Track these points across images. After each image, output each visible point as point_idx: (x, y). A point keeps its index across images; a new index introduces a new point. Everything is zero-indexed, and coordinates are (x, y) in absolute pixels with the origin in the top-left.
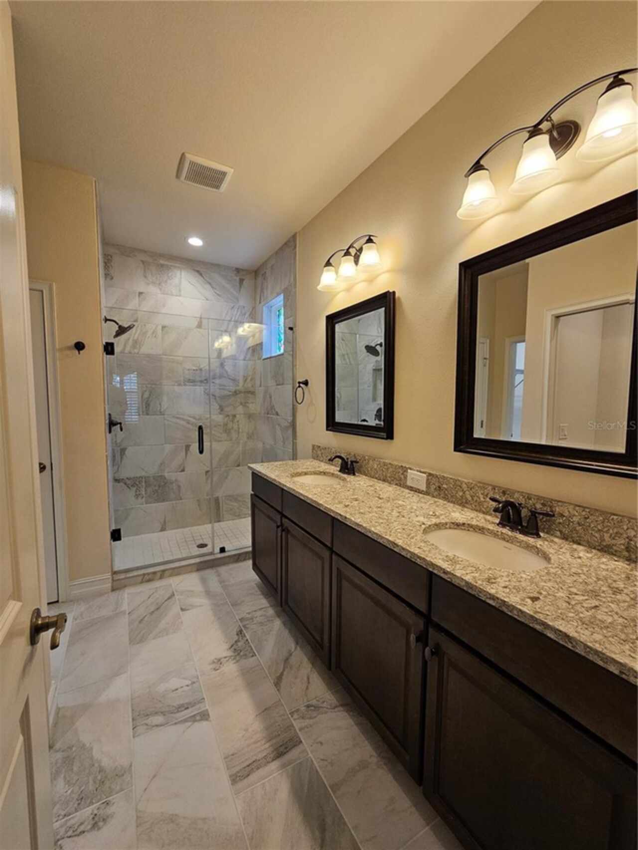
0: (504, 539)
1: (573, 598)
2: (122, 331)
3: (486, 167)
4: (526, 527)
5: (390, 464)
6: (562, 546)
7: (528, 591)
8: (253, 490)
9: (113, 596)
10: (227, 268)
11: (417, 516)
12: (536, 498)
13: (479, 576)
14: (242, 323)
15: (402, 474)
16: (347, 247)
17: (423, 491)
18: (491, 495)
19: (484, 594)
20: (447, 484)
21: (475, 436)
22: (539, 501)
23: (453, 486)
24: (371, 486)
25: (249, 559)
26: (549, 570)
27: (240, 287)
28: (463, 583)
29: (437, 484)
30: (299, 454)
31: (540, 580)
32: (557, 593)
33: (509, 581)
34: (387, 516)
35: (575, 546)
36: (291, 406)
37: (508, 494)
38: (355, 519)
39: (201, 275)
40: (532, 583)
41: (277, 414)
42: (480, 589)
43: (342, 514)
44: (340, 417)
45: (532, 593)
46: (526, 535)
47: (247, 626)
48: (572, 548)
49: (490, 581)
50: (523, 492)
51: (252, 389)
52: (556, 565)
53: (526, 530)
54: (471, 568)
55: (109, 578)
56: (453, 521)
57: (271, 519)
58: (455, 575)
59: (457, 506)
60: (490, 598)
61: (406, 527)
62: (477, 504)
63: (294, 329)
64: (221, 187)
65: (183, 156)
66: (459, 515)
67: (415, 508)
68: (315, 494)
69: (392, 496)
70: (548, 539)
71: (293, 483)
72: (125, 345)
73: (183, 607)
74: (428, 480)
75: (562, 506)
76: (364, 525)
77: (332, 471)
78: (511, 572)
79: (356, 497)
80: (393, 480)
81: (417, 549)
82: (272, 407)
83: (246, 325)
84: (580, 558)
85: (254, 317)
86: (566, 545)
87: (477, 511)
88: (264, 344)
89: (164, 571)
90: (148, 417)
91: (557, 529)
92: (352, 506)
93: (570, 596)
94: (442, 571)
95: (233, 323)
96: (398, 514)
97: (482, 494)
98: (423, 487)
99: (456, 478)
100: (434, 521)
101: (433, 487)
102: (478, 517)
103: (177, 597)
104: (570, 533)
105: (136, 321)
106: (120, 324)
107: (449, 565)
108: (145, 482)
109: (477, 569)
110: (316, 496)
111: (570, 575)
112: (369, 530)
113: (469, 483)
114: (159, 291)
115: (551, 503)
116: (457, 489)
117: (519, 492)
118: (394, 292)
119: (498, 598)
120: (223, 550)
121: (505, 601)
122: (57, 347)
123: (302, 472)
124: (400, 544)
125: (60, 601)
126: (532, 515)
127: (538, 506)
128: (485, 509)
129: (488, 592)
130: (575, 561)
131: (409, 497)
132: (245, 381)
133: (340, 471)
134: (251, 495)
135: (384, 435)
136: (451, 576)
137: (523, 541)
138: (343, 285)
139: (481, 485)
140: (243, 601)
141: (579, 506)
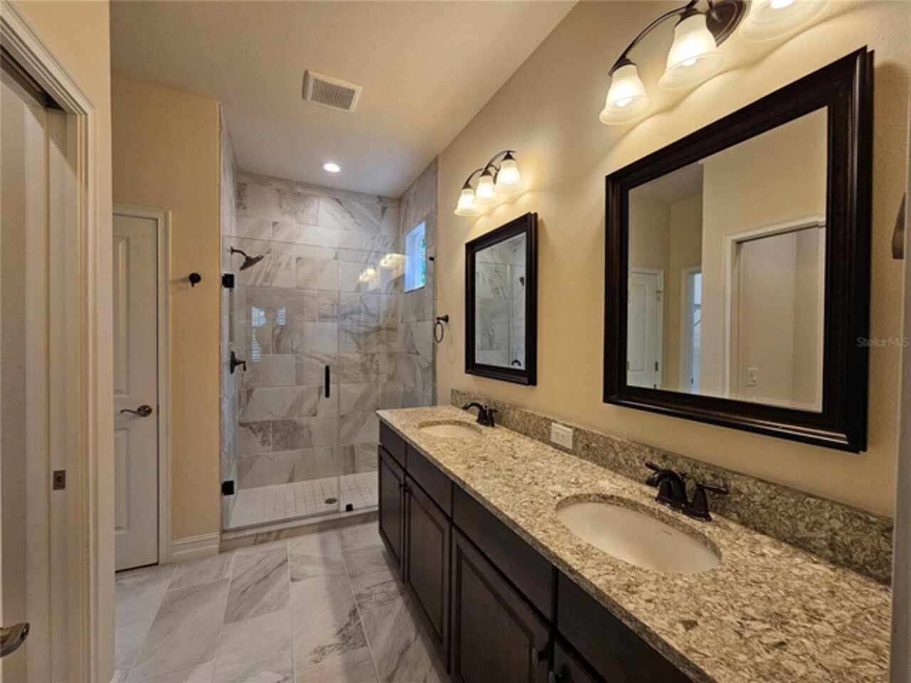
0: (662, 520)
1: (748, 625)
2: (249, 262)
3: (632, 61)
4: (692, 505)
5: (532, 414)
6: (740, 535)
7: (681, 609)
8: (381, 441)
9: (219, 559)
10: (369, 196)
11: (554, 484)
12: (706, 466)
13: (617, 579)
14: (385, 254)
15: (546, 427)
16: (486, 166)
17: (569, 449)
18: (648, 460)
19: (620, 609)
20: (596, 443)
21: (630, 382)
22: (709, 471)
23: (604, 444)
24: (509, 441)
25: (374, 520)
26: (716, 575)
27: (383, 216)
28: (592, 590)
29: (585, 442)
30: (439, 400)
31: (703, 591)
32: (725, 615)
33: (658, 590)
34: (516, 483)
35: (758, 536)
36: (431, 346)
37: (670, 460)
38: (475, 485)
39: (340, 203)
40: (689, 595)
41: (418, 354)
42: (614, 601)
43: (461, 478)
44: (480, 359)
45: (687, 613)
46: (692, 517)
47: (363, 605)
48: (753, 539)
49: (630, 590)
50: (688, 458)
51: (393, 326)
52: (727, 566)
53: (692, 510)
54: (606, 567)
55: (216, 538)
56: (599, 493)
57: (396, 476)
58: (582, 577)
59: (607, 471)
60: (626, 617)
61: (536, 499)
62: (632, 470)
63: (435, 259)
64: (351, 106)
65: (306, 74)
66: (608, 483)
67: (554, 472)
68: (438, 450)
69: (530, 456)
70: (721, 523)
71: (419, 435)
72: (256, 278)
73: (294, 577)
74: (574, 436)
75: (738, 479)
76: (483, 495)
77: (468, 421)
78: (662, 574)
79: (485, 455)
80: (535, 435)
81: (541, 533)
82: (413, 346)
83: (388, 256)
84: (763, 555)
85: (397, 248)
86: (745, 535)
87: (632, 478)
88: (406, 278)
89: (279, 531)
90: (278, 355)
91: (733, 510)
92: (478, 467)
93: (743, 622)
94: (567, 569)
95: (373, 254)
96: (531, 480)
97: (638, 457)
98: (569, 445)
99: (607, 436)
100: (575, 490)
101: (580, 445)
102: (632, 487)
103: (290, 563)
104: (752, 517)
105: (269, 252)
106: (248, 255)
107: (577, 559)
108: (273, 427)
109: (616, 568)
110: (438, 452)
111: (747, 584)
112: (487, 501)
113: (622, 442)
114: (294, 221)
115: (725, 474)
116: (607, 450)
117: (683, 457)
118: (536, 215)
119: (636, 620)
120: (349, 508)
121: (645, 626)
122: (170, 278)
123: (434, 422)
124: (520, 524)
125: (160, 562)
126: (698, 490)
127: (708, 477)
128: (642, 476)
129: (623, 608)
130: (755, 559)
131: (550, 457)
132: (387, 316)
133: (478, 421)
134: (379, 446)
135: (525, 379)
136: (578, 578)
137: (686, 525)
138: (483, 209)
139: (637, 446)
140: (363, 573)
141: (762, 481)
